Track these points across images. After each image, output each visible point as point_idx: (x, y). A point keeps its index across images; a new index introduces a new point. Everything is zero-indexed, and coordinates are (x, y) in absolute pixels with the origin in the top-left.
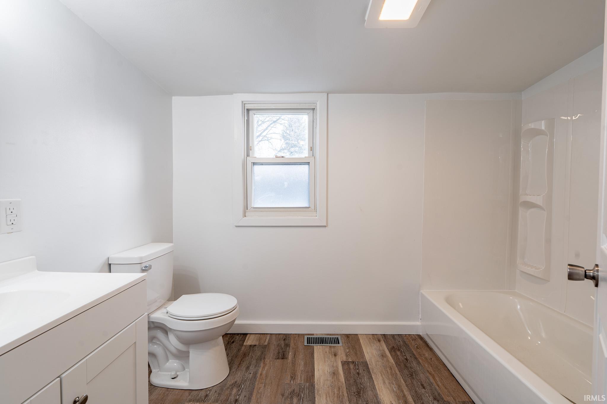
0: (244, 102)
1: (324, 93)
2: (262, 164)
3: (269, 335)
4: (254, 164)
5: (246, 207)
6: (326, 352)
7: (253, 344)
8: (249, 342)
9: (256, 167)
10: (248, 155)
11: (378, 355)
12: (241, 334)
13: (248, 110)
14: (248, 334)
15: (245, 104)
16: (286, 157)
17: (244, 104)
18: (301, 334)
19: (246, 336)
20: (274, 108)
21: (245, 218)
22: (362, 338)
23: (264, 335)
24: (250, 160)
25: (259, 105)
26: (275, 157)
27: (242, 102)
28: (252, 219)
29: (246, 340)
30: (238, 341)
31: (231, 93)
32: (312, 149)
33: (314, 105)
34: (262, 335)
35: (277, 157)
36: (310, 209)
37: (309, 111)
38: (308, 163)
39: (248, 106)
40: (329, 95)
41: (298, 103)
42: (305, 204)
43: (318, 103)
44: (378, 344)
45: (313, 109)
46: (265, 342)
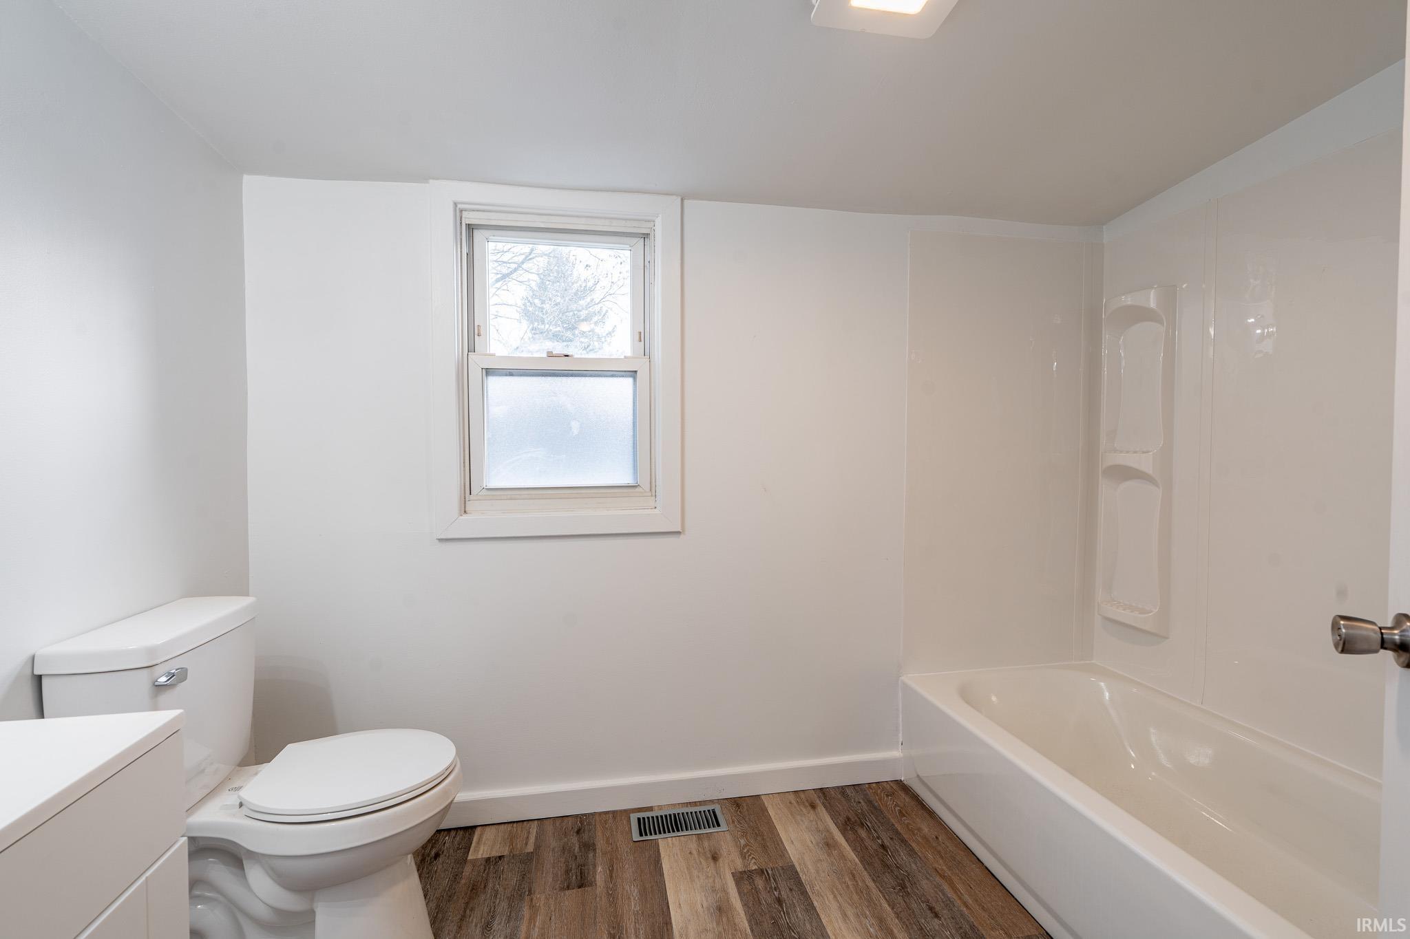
0: (459, 206)
1: (674, 197)
2: (510, 373)
3: (536, 822)
4: (488, 372)
5: (468, 488)
6: (690, 853)
7: (495, 853)
8: (481, 849)
9: (494, 383)
10: (472, 349)
11: (818, 844)
12: (457, 829)
13: (471, 228)
14: (475, 827)
15: (461, 211)
16: (576, 356)
17: (459, 211)
18: (621, 811)
19: (472, 835)
20: (542, 226)
21: (465, 517)
22: (772, 805)
23: (521, 824)
24: (477, 362)
25: (503, 216)
26: (545, 355)
27: (455, 204)
28: (482, 519)
29: (473, 845)
30: (451, 851)
31: (423, 178)
32: (642, 337)
33: (651, 225)
34: (515, 825)
35: (550, 355)
36: (637, 490)
37: (634, 240)
38: (633, 374)
39: (470, 218)
40: (687, 202)
41: (606, 218)
42: (626, 478)
43: (658, 222)
44: (812, 815)
45: (645, 236)
46: (526, 844)
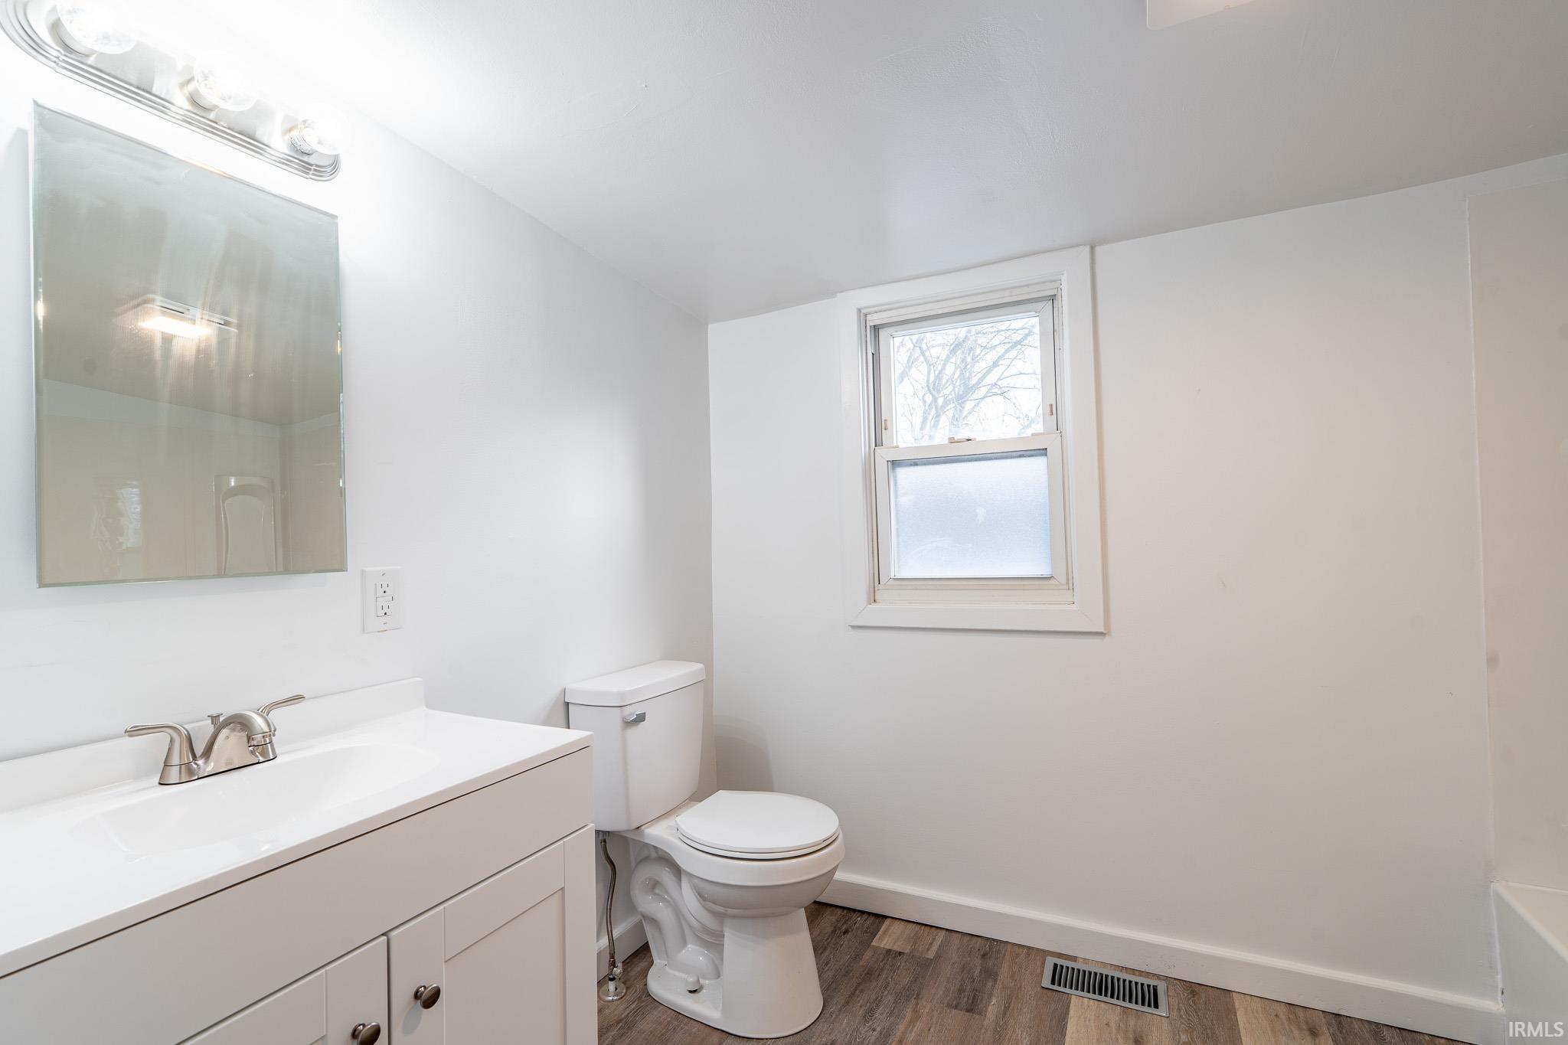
0: (863, 311)
1: (1082, 248)
2: (915, 463)
3: (944, 931)
4: (895, 464)
5: (877, 578)
6: (1107, 1024)
7: (897, 948)
8: (888, 939)
9: (902, 473)
10: (878, 443)
12: (870, 914)
13: (876, 329)
14: (887, 917)
15: (866, 315)
16: (978, 440)
17: (862, 315)
18: (1038, 950)
19: (881, 924)
20: (940, 312)
21: (874, 606)
22: (1245, 1009)
23: (929, 928)
24: (884, 455)
25: (903, 311)
26: (946, 442)
27: (859, 310)
28: (891, 609)
29: (880, 933)
30: (859, 932)
31: (833, 294)
32: (1053, 410)
33: (1056, 285)
34: (923, 928)
35: (952, 441)
36: (1052, 582)
37: (1040, 305)
38: (1043, 452)
39: (874, 319)
40: (1098, 249)
41: (1005, 289)
42: (1045, 571)
43: (1064, 279)
45: (1053, 298)
46: (928, 950)
